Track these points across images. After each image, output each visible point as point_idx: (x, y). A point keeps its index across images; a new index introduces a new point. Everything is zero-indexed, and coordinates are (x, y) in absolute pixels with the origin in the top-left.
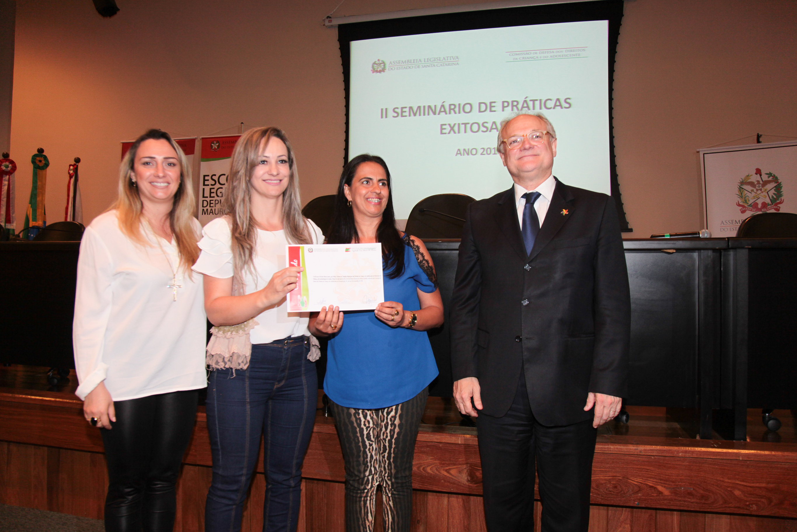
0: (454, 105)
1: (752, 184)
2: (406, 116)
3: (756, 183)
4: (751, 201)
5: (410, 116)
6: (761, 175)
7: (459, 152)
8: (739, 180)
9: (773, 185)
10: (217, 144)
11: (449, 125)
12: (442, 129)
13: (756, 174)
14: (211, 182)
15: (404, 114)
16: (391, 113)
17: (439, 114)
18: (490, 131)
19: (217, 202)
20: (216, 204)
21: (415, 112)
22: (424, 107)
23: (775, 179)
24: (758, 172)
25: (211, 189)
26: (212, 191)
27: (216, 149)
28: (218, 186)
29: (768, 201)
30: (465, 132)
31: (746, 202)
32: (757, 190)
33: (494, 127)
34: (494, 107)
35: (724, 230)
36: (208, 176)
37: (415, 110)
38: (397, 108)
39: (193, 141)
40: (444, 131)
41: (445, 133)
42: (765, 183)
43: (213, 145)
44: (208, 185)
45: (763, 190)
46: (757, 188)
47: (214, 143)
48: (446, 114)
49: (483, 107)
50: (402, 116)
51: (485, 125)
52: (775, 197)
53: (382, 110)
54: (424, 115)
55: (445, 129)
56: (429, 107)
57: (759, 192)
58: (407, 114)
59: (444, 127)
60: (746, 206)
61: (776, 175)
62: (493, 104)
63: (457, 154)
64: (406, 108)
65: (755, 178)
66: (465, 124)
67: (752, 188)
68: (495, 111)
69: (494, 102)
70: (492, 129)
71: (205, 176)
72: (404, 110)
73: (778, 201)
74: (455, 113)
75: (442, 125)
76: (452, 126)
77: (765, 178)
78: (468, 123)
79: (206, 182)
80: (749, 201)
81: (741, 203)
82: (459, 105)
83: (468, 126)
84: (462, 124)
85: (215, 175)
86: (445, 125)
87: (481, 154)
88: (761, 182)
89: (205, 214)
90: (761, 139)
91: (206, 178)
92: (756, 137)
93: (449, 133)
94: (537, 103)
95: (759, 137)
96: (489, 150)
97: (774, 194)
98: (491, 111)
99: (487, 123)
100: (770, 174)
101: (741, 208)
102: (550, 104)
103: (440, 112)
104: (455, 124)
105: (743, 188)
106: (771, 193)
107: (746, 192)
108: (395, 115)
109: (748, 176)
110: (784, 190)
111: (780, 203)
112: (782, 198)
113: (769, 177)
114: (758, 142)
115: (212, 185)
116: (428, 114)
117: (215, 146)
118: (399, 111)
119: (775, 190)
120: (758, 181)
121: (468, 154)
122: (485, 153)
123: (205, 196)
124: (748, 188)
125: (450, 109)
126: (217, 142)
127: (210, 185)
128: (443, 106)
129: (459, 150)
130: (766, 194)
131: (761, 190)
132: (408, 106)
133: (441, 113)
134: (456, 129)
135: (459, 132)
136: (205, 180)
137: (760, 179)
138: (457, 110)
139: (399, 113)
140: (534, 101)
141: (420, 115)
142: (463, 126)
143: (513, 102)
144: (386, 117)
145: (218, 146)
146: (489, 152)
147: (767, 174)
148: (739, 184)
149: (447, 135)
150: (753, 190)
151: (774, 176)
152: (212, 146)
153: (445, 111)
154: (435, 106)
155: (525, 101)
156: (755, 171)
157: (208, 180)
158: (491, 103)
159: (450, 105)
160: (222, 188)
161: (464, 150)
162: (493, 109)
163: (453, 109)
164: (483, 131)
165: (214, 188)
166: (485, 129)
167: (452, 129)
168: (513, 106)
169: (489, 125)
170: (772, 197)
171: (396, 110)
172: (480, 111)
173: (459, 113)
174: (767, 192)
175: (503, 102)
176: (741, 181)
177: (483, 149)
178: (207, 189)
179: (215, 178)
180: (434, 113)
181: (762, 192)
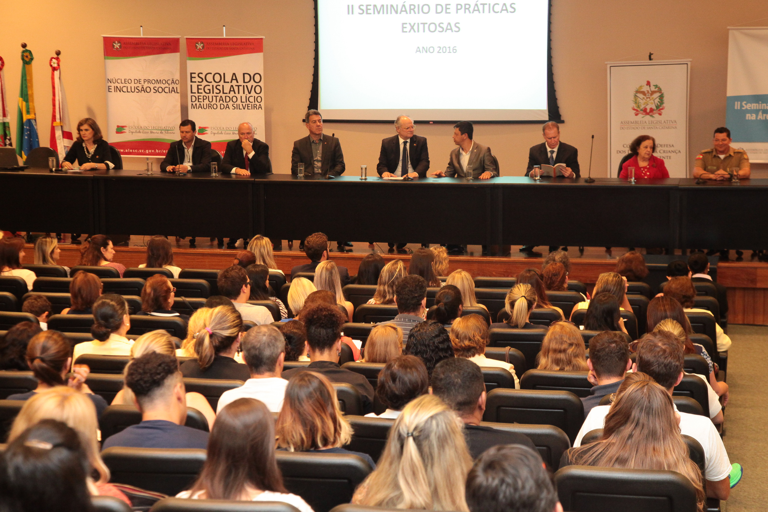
0: (414, 6)
1: (643, 93)
2: (370, 14)
3: (646, 92)
4: (642, 107)
5: (374, 13)
6: (650, 86)
7: (418, 50)
8: (634, 89)
9: (658, 94)
10: (202, 45)
11: (410, 24)
12: (403, 28)
13: (647, 85)
14: (198, 79)
15: (369, 11)
16: (357, 10)
17: (400, 13)
18: (446, 31)
19: (205, 98)
20: (204, 99)
21: (378, 10)
22: (387, 6)
23: (660, 90)
24: (648, 83)
25: (198, 86)
26: (200, 87)
27: (201, 49)
28: (205, 83)
29: (654, 107)
30: (424, 31)
31: (639, 107)
32: (647, 98)
33: (449, 27)
34: (449, 9)
35: (623, 128)
36: (195, 73)
37: (379, 10)
38: (363, 5)
39: (177, 41)
40: (405, 30)
41: (406, 32)
42: (653, 93)
43: (197, 45)
44: (195, 82)
45: (651, 98)
46: (647, 96)
47: (198, 44)
48: (407, 13)
49: (439, 9)
50: (367, 13)
51: (441, 25)
52: (659, 104)
53: (348, 6)
54: (387, 13)
55: (406, 28)
56: (392, 6)
57: (648, 99)
58: (371, 11)
59: (405, 26)
60: (639, 110)
61: (661, 87)
62: (448, 7)
63: (417, 51)
64: (370, 5)
65: (646, 89)
66: (424, 24)
67: (644, 96)
68: (449, 13)
69: (449, 5)
70: (447, 29)
71: (191, 74)
72: (369, 7)
73: (661, 108)
74: (415, 13)
75: (403, 24)
76: (412, 25)
77: (653, 89)
78: (426, 23)
79: (193, 79)
80: (641, 106)
81: (636, 108)
82: (418, 5)
83: (426, 26)
84: (421, 23)
85: (202, 73)
86: (406, 24)
87: (438, 52)
88: (650, 92)
89: (194, 108)
90: (652, 57)
91: (193, 75)
92: (649, 55)
93: (410, 32)
94: (487, 7)
95: (650, 55)
96: (444, 48)
97: (658, 102)
98: (446, 13)
99: (442, 23)
100: (656, 86)
101: (635, 111)
102: (498, 8)
103: (401, 11)
104: (415, 24)
105: (637, 96)
106: (657, 100)
107: (639, 99)
108: (361, 12)
109: (641, 86)
110: (665, 99)
111: (662, 109)
112: (664, 105)
113: (655, 88)
114: (650, 59)
115: (199, 82)
116: (391, 13)
117: (200, 46)
118: (364, 8)
119: (659, 99)
120: (648, 91)
121: (426, 52)
122: (441, 51)
123: (193, 92)
124: (641, 96)
125: (410, 9)
126: (202, 43)
127: (197, 82)
128: (404, 6)
129: (418, 47)
130: (653, 102)
131: (649, 98)
132: (372, 4)
133: (402, 13)
134: (415, 27)
135: (418, 31)
136: (191, 77)
137: (649, 89)
138: (416, 10)
139: (365, 10)
140: (483, 5)
141: (383, 13)
142: (422, 25)
143: (465, 5)
144: (352, 13)
145: (203, 47)
146: (444, 51)
147: (654, 86)
148: (635, 93)
149: (408, 33)
150: (644, 98)
151: (659, 88)
152: (197, 47)
153: (406, 11)
154: (397, 5)
155: (476, 5)
156: (646, 83)
157: (195, 77)
158: (446, 5)
159: (410, 5)
160: (209, 85)
161: (423, 48)
162: (448, 11)
163: (413, 9)
164: (439, 31)
165: (201, 85)
166: (441, 30)
167: (412, 27)
168: (465, 9)
169: (444, 26)
170: (657, 104)
171: (361, 7)
172: (437, 13)
173: (419, 13)
174: (654, 100)
175: (457, 5)
176: (636, 89)
177: (440, 47)
178: (195, 86)
179: (203, 76)
180: (396, 12)
181: (650, 100)
